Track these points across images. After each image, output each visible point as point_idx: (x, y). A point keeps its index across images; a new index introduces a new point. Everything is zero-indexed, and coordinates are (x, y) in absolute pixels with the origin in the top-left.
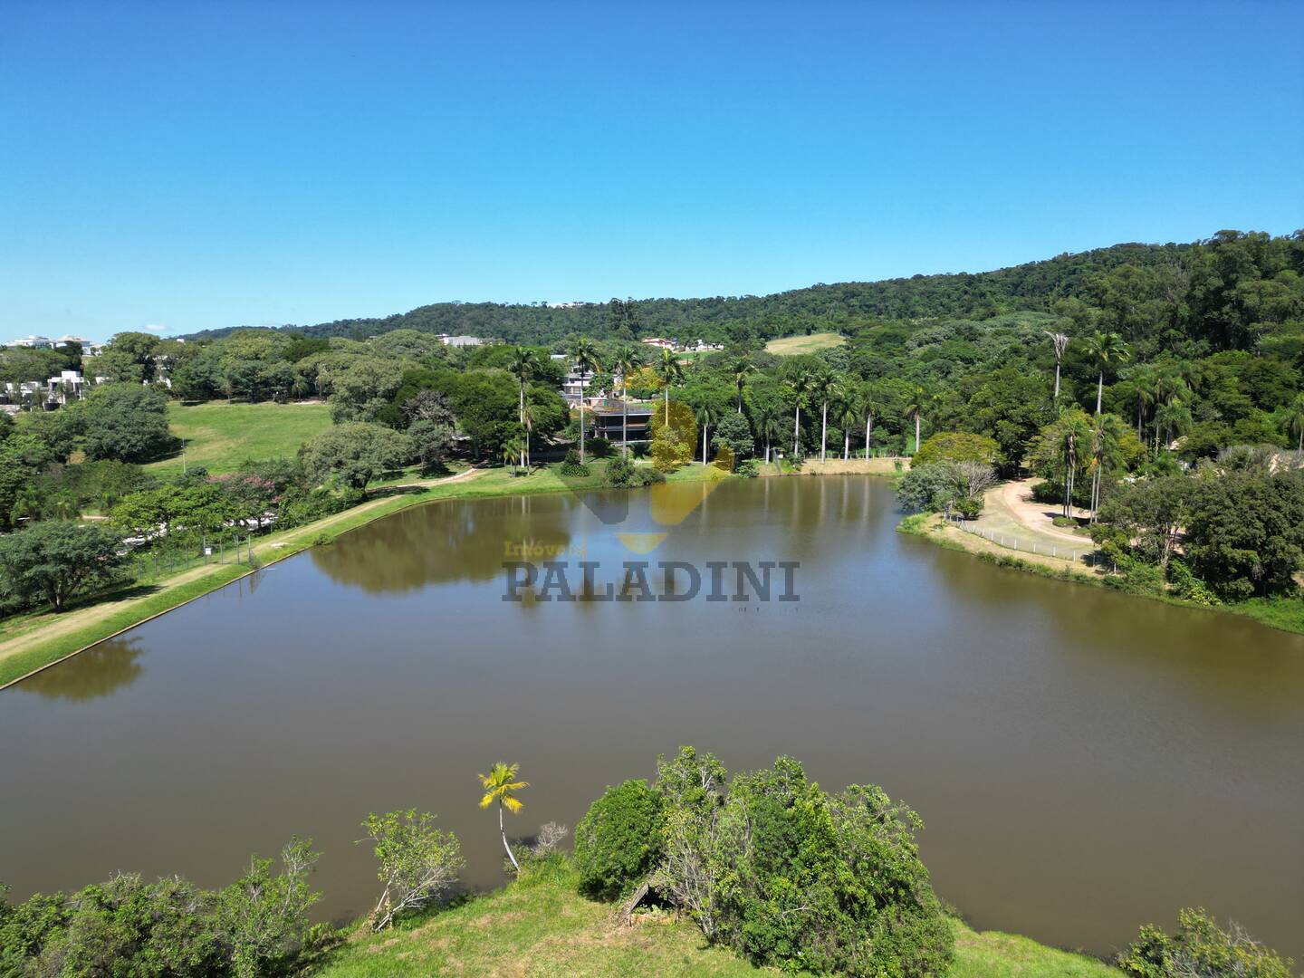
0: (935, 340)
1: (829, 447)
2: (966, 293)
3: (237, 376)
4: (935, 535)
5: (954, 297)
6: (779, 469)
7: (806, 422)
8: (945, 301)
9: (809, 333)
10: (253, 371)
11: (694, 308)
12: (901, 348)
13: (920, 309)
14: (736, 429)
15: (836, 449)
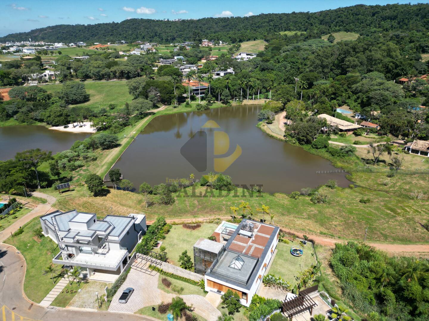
0: (288, 51)
1: (249, 97)
2: (307, 22)
3: (95, 73)
4: (262, 128)
5: (303, 24)
6: (237, 103)
7: (244, 91)
8: (300, 25)
9: (255, 40)
10: (99, 72)
12: (278, 53)
13: (292, 27)
14: (226, 94)
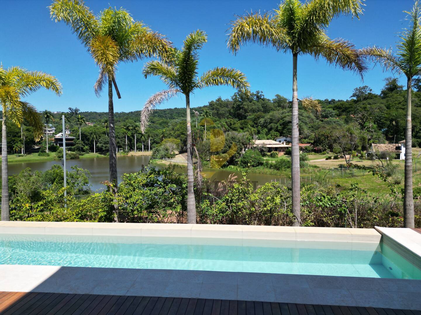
1: (137, 149)
6: (121, 154)
7: (130, 140)
11: (103, 115)
12: (167, 125)
14: (105, 141)
15: (139, 149)
